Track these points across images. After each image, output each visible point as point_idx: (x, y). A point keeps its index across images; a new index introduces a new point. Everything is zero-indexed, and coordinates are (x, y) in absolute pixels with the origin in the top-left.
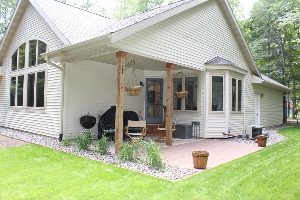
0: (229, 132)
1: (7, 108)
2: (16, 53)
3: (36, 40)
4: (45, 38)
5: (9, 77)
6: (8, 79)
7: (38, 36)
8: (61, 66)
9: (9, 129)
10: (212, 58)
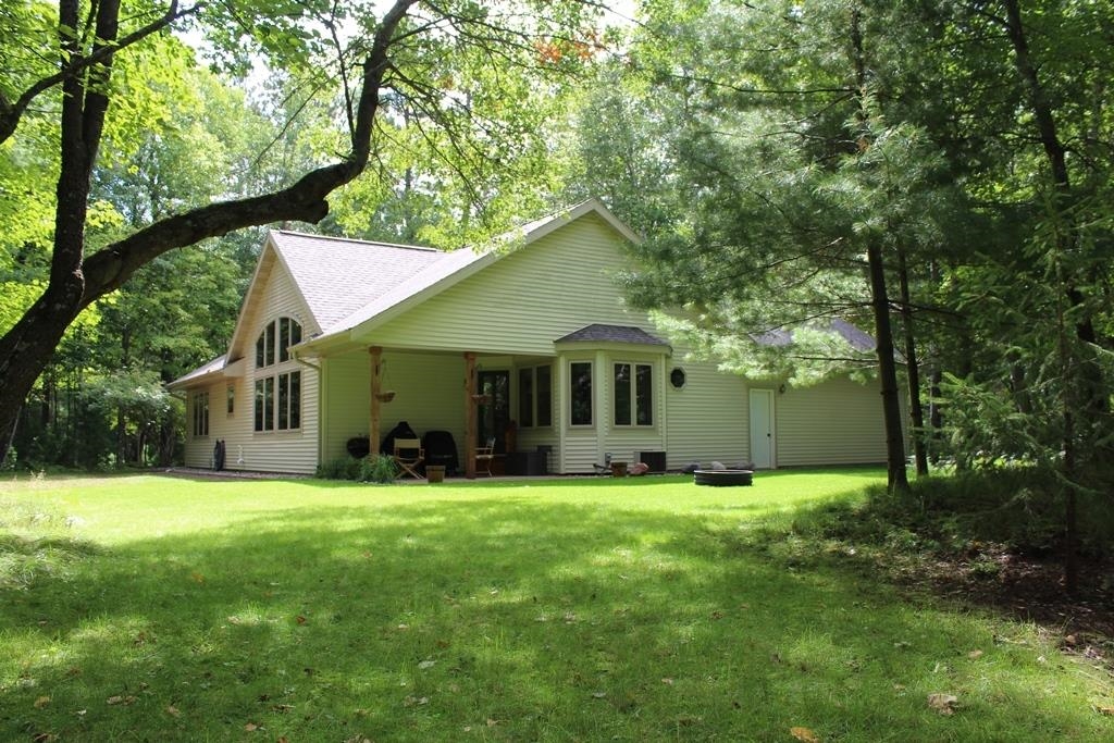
0: (607, 463)
1: (252, 435)
2: (263, 337)
3: (288, 319)
5: (252, 379)
6: (252, 383)
7: (291, 311)
8: (315, 364)
10: (574, 331)
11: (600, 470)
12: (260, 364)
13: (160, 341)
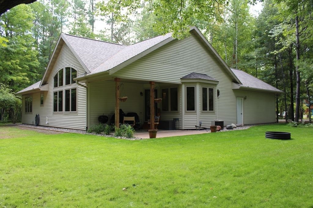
0: (200, 125)
1: (52, 113)
2: (57, 75)
3: (70, 68)
4: (75, 67)
5: (52, 92)
6: (52, 93)
7: (71, 65)
8: (85, 85)
9: (53, 128)
10: (187, 74)
11: (198, 128)
12: (56, 86)
13: (10, 78)
